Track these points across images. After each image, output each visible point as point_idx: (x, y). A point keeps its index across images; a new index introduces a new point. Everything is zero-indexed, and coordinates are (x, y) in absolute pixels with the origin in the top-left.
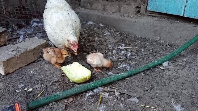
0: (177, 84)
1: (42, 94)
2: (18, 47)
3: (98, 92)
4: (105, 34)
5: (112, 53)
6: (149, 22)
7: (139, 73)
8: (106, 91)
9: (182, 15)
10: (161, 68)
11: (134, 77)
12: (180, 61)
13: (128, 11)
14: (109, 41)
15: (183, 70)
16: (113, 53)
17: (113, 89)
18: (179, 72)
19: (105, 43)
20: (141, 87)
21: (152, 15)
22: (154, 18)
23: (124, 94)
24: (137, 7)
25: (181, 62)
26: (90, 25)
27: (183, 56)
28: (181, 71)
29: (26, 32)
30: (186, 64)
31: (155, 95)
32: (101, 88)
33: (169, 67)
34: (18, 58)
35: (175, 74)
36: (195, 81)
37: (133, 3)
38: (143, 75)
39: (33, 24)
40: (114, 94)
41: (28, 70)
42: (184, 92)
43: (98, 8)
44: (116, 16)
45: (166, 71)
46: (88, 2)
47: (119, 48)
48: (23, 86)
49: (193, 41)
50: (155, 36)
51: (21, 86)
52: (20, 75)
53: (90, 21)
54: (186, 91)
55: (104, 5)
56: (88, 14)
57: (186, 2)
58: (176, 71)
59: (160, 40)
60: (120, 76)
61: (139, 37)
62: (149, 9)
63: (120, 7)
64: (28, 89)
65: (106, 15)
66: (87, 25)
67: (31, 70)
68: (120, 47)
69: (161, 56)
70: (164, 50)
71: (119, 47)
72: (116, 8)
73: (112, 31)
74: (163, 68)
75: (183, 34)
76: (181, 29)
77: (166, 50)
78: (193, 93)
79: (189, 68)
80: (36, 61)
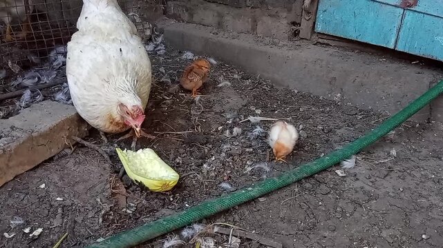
0: (370, 213)
1: (62, 242)
2: (12, 128)
3: (192, 237)
4: (220, 85)
5: (231, 132)
6: (319, 59)
7: (288, 185)
8: (208, 235)
9: (391, 46)
10: (339, 172)
11: (275, 196)
12: (382, 154)
13: (274, 31)
14: (228, 103)
15: (388, 178)
16: (235, 133)
17: (227, 227)
18: (380, 182)
19: (217, 108)
20: (289, 221)
21: (326, 41)
22: (331, 50)
23: (251, 240)
24: (294, 23)
25: (385, 159)
26: (187, 60)
27: (391, 142)
28: (383, 181)
29: (39, 78)
30: (395, 163)
31: (318, 243)
32: (198, 228)
33: (357, 171)
34: (11, 155)
35: (367, 188)
36: (412, 207)
37: (285, 14)
38: (296, 190)
39: (56, 59)
40: (227, 241)
41: (35, 182)
42: (384, 234)
43: (206, 22)
44: (246, 42)
45: (348, 179)
46: (183, 6)
47: (249, 121)
48: (22, 222)
49: (414, 108)
50: (331, 91)
51: (17, 222)
52: (16, 195)
53: (188, 50)
54: (391, 232)
55: (220, 16)
56: (182, 36)
57: (400, 17)
58: (371, 180)
59: (342, 100)
60: (243, 195)
61: (296, 91)
62: (319, 28)
63: (255, 21)
64: (31, 231)
65: (223, 38)
66: (181, 60)
67: (41, 182)
68: (251, 118)
69: (342, 140)
70: (348, 126)
71: (249, 118)
72: (247, 24)
73: (236, 76)
74: (342, 173)
75: (393, 91)
76: (388, 79)
77: (354, 125)
78: (404, 238)
79: (400, 174)
80: (54, 156)
